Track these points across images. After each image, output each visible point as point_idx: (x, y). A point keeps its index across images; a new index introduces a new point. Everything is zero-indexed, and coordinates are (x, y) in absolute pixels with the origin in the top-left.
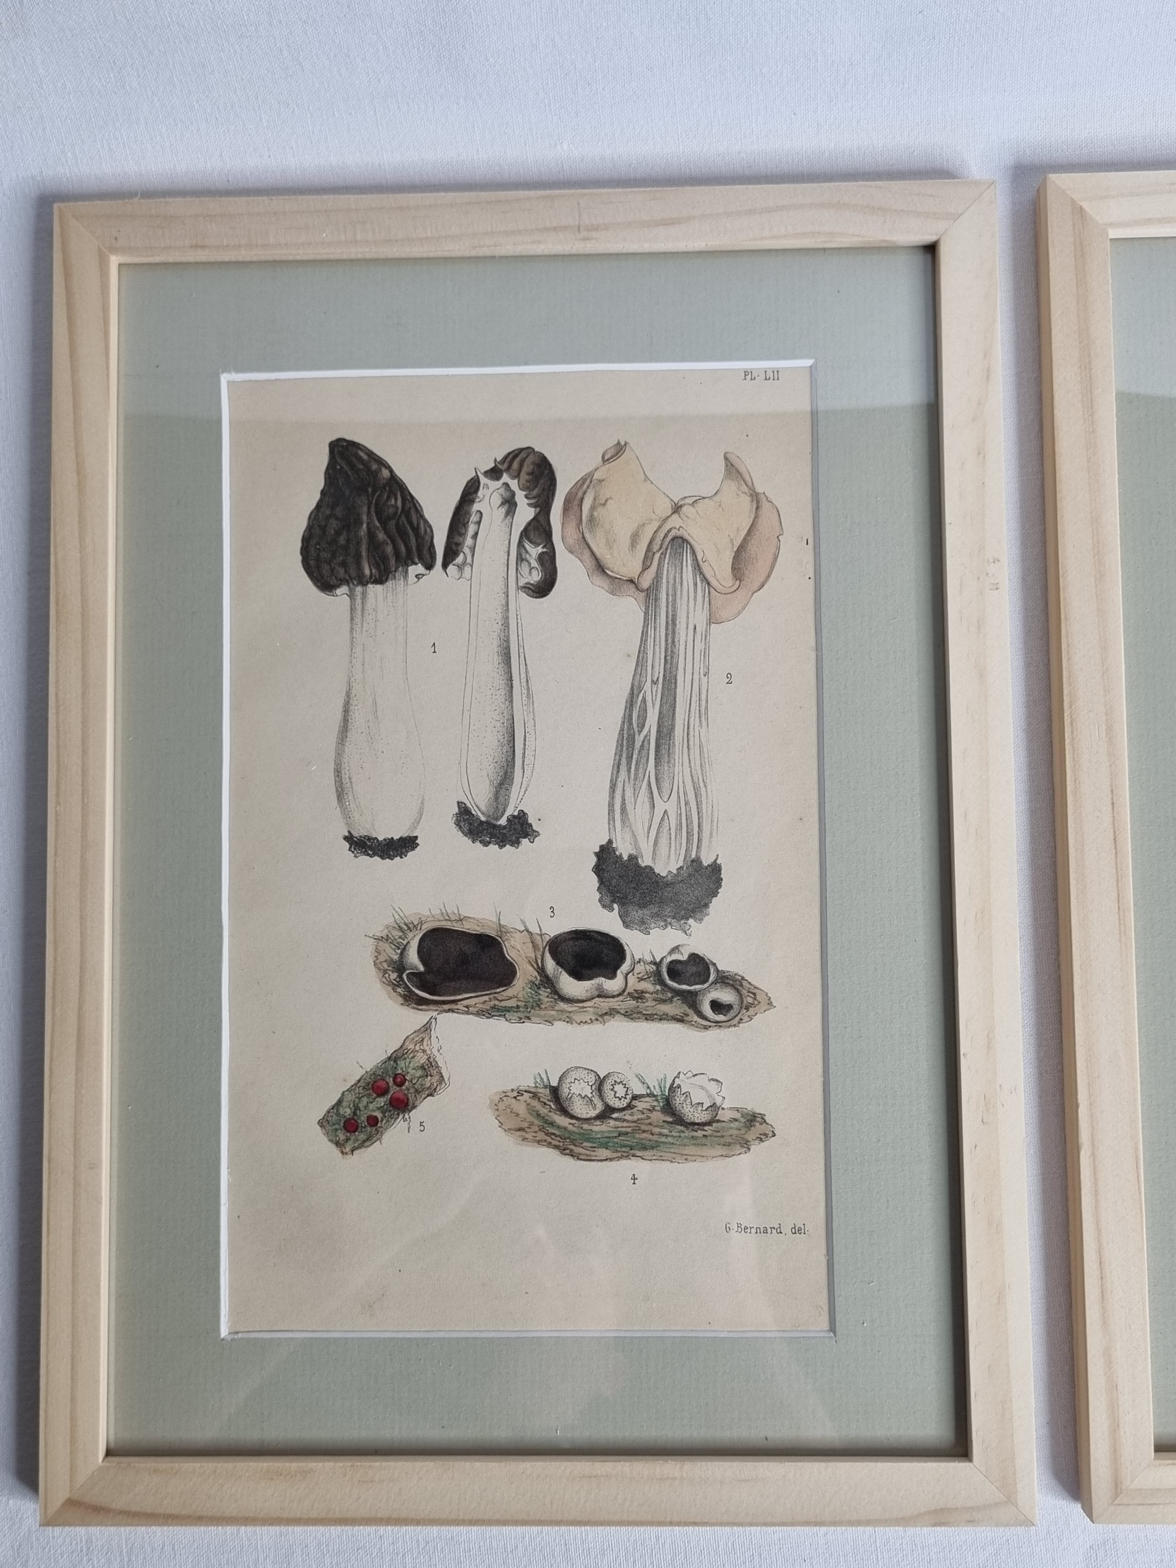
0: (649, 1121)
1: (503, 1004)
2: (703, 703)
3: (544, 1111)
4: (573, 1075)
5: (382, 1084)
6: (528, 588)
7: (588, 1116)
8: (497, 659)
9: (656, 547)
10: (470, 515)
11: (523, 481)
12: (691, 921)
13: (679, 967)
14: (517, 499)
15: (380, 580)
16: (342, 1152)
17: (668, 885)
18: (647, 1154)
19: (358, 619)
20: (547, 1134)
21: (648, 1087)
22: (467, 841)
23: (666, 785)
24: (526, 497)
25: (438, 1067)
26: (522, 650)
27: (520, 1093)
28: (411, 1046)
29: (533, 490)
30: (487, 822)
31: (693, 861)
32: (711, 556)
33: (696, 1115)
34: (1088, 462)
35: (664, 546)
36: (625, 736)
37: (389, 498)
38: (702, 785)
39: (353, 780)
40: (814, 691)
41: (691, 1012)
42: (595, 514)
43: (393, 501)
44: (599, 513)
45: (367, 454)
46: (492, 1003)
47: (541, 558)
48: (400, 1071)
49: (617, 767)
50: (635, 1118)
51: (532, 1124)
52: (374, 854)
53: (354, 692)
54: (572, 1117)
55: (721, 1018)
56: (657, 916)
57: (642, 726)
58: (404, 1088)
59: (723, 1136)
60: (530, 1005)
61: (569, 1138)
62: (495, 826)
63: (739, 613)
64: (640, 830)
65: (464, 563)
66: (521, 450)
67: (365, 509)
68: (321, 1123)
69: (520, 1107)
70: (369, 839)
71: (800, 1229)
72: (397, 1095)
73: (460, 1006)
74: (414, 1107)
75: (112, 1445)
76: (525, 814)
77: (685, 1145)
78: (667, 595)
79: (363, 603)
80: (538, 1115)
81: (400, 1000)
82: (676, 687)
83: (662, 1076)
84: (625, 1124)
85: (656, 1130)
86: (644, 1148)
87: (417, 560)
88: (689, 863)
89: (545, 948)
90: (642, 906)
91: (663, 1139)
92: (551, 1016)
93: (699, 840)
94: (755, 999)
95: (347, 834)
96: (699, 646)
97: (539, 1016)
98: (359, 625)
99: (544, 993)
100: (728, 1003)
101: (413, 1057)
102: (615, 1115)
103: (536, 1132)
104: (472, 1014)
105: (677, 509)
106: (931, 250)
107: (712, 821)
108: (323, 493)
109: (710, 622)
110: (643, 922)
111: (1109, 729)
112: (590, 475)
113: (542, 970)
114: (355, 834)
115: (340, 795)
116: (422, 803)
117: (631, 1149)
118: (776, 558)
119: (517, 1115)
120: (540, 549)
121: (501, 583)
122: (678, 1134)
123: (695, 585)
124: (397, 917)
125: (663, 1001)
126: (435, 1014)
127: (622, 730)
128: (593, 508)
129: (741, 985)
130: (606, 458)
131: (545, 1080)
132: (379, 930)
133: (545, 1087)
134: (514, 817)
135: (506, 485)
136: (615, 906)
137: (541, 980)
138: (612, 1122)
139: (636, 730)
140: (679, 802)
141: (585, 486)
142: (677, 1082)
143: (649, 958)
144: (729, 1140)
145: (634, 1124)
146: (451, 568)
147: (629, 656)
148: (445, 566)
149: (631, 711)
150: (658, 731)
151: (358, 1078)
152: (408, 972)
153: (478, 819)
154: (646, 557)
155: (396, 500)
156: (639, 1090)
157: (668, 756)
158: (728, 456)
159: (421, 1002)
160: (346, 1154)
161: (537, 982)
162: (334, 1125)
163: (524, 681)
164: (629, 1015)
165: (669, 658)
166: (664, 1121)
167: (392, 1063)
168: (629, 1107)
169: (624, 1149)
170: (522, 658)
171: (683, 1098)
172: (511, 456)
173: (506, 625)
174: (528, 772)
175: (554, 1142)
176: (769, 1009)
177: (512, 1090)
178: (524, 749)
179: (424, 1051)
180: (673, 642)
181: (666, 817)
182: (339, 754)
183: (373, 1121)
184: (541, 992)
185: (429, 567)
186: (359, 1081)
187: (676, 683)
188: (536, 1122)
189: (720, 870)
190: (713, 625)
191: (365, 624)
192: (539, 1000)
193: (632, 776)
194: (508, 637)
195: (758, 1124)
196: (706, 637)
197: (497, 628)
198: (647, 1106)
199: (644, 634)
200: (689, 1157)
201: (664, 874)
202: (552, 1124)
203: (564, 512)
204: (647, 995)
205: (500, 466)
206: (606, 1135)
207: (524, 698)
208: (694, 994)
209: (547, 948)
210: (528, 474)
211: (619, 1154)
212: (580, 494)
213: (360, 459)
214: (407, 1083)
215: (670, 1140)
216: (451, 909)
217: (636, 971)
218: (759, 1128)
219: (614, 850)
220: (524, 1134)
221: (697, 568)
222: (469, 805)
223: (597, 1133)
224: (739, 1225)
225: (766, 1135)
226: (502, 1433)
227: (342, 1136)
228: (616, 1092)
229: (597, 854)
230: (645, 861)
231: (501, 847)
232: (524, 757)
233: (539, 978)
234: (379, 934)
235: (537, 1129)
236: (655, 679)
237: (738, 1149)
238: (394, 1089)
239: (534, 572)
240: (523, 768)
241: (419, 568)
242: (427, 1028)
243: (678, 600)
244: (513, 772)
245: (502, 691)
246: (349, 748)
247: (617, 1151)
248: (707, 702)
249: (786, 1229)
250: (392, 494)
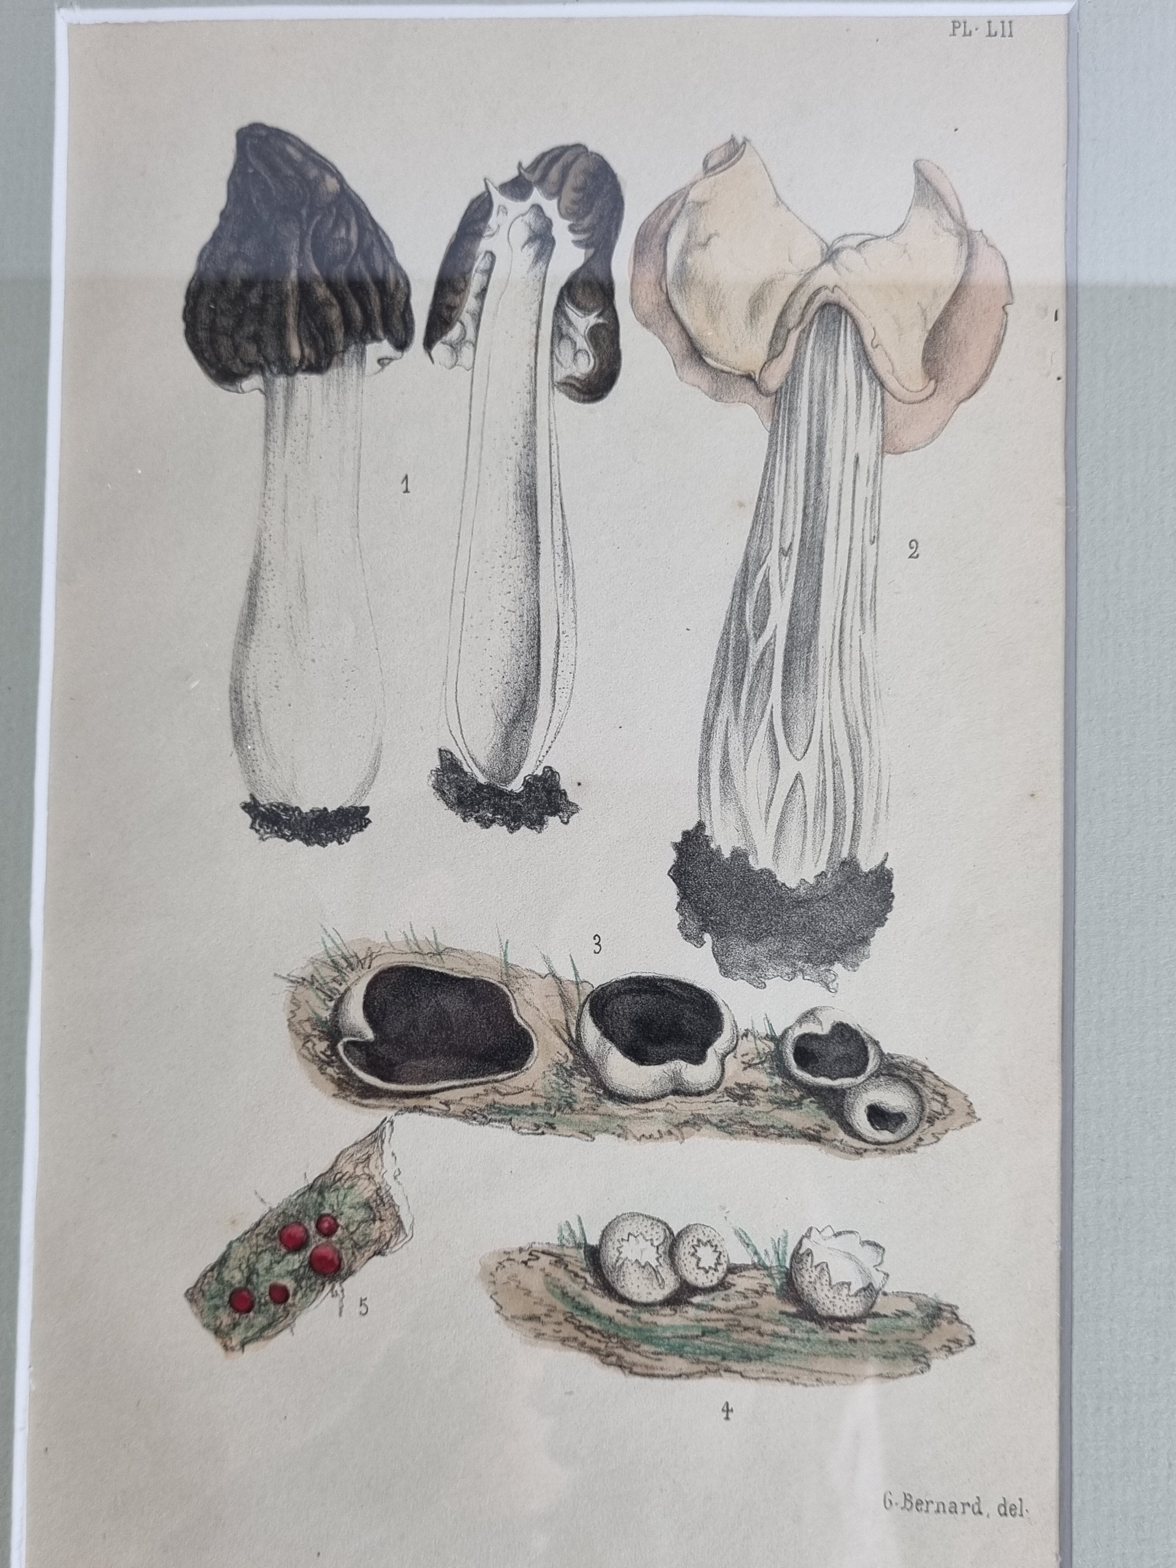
0: (755, 1311)
1: (509, 1100)
2: (868, 589)
3: (574, 1288)
4: (627, 1227)
5: (297, 1231)
6: (571, 385)
7: (650, 1299)
8: (513, 505)
9: (792, 319)
10: (474, 259)
11: (566, 202)
12: (838, 967)
13: (815, 1046)
14: (555, 232)
15: (317, 367)
16: (226, 1347)
17: (799, 902)
18: (752, 1368)
19: (278, 431)
20: (579, 1328)
21: (756, 1253)
22: (453, 818)
23: (800, 730)
24: (572, 229)
25: (393, 1205)
26: (556, 492)
27: (534, 1255)
28: (349, 1168)
29: (583, 218)
30: (488, 786)
31: (843, 863)
32: (886, 336)
33: (839, 1303)
35: (807, 319)
36: (732, 643)
37: (336, 226)
38: (862, 731)
39: (261, 708)
40: (1060, 575)
41: (833, 1124)
42: (689, 260)
43: (343, 232)
44: (697, 259)
45: (300, 150)
46: (489, 1099)
47: (594, 335)
48: (327, 1211)
49: (717, 696)
50: (731, 1305)
51: (552, 1309)
52: (294, 836)
53: (267, 556)
54: (623, 1300)
55: (885, 1136)
56: (778, 955)
57: (761, 627)
58: (334, 1239)
59: (883, 1342)
60: (554, 1103)
61: (616, 1335)
62: (502, 794)
63: (934, 437)
64: (753, 805)
65: (462, 339)
66: (564, 149)
67: (295, 244)
68: (191, 1296)
69: (534, 1281)
70: (286, 809)
71: (1013, 1508)
72: (322, 1251)
73: (434, 1102)
74: (351, 1273)
76: (554, 773)
77: (816, 1355)
78: (811, 402)
79: (286, 405)
80: (564, 1294)
81: (332, 1088)
82: (822, 562)
83: (780, 1234)
84: (714, 1315)
85: (768, 1327)
86: (747, 1358)
87: (380, 333)
88: (837, 866)
89: (582, 1006)
90: (754, 938)
91: (780, 1344)
92: (590, 1124)
93: (856, 827)
94: (945, 1105)
95: (248, 800)
96: (864, 491)
97: (570, 1123)
98: (280, 442)
99: (580, 1085)
100: (898, 1110)
101: (352, 1187)
102: (697, 1299)
103: (559, 1324)
104: (455, 1116)
105: (830, 255)
107: (878, 795)
108: (223, 215)
109: (883, 451)
110: (754, 966)
112: (683, 193)
113: (576, 1045)
114: (263, 800)
115: (239, 733)
116: (379, 750)
117: (724, 1359)
118: (999, 343)
119: (528, 1293)
120: (593, 319)
121: (524, 374)
122: (806, 1336)
123: (859, 385)
124: (330, 945)
125: (788, 1104)
126: (390, 1114)
127: (726, 632)
128: (685, 251)
129: (922, 1081)
130: (710, 165)
131: (578, 1233)
132: (299, 968)
133: (578, 1246)
134: (535, 778)
135: (538, 208)
136: (707, 937)
137: (574, 1062)
138: (691, 1312)
139: (751, 633)
140: (822, 760)
141: (673, 212)
142: (807, 1245)
143: (762, 1029)
144: (894, 1348)
145: (731, 1316)
146: (439, 349)
147: (741, 505)
148: (429, 344)
149: (743, 600)
150: (790, 637)
151: (257, 1220)
152: (345, 1040)
153: (474, 780)
154: (775, 336)
155: (348, 230)
156: (739, 1256)
157: (806, 680)
158: (921, 166)
159: (367, 1092)
160: (233, 1349)
161: (568, 1065)
162: (212, 1298)
163: (559, 543)
164: (725, 1127)
165: (811, 510)
166: (782, 1313)
167: (315, 1195)
168: (722, 1285)
169: (711, 1358)
170: (557, 506)
171: (816, 1273)
172: (547, 159)
173: (531, 447)
174: (561, 701)
175: (590, 1343)
176: (969, 1124)
177: (521, 1250)
178: (556, 661)
179: (370, 1177)
180: (819, 483)
181: (799, 786)
182: (239, 662)
183: (280, 1295)
184: (574, 1082)
185: (402, 345)
186: (258, 1224)
187: (821, 555)
188: (561, 1306)
189: (890, 880)
190: (888, 457)
191: (289, 441)
192: (571, 1095)
193: (742, 712)
194: (534, 468)
195: (944, 1323)
196: (875, 477)
197: (515, 452)
198: (754, 1284)
199: (769, 467)
200: (824, 1377)
201: (792, 884)
202: (587, 1310)
203: (635, 256)
204: (758, 1093)
205: (527, 176)
206: (681, 1332)
207: (559, 573)
208: (839, 1094)
209: (587, 1006)
210: (576, 190)
211: (703, 1367)
212: (664, 226)
213: (289, 160)
214: (339, 1232)
215: (792, 1345)
216: (423, 933)
217: (740, 1050)
218: (946, 1330)
219: (707, 841)
220: (538, 1325)
221: (863, 356)
222: (458, 756)
223: (665, 1328)
224: (907, 1498)
225: (958, 1342)
227: (225, 1318)
228: (699, 1259)
229: (677, 847)
230: (760, 861)
231: (512, 830)
232: (555, 674)
233: (571, 1057)
234: (297, 973)
235: (561, 1318)
236: (786, 546)
237: (908, 1365)
238: (316, 1241)
239: (582, 359)
240: (554, 695)
241: (384, 348)
242: (376, 1137)
243: (829, 412)
244: (535, 701)
245: (521, 562)
246: (257, 652)
247: (698, 1362)
248: (875, 588)
249: (990, 1507)
250: (341, 219)
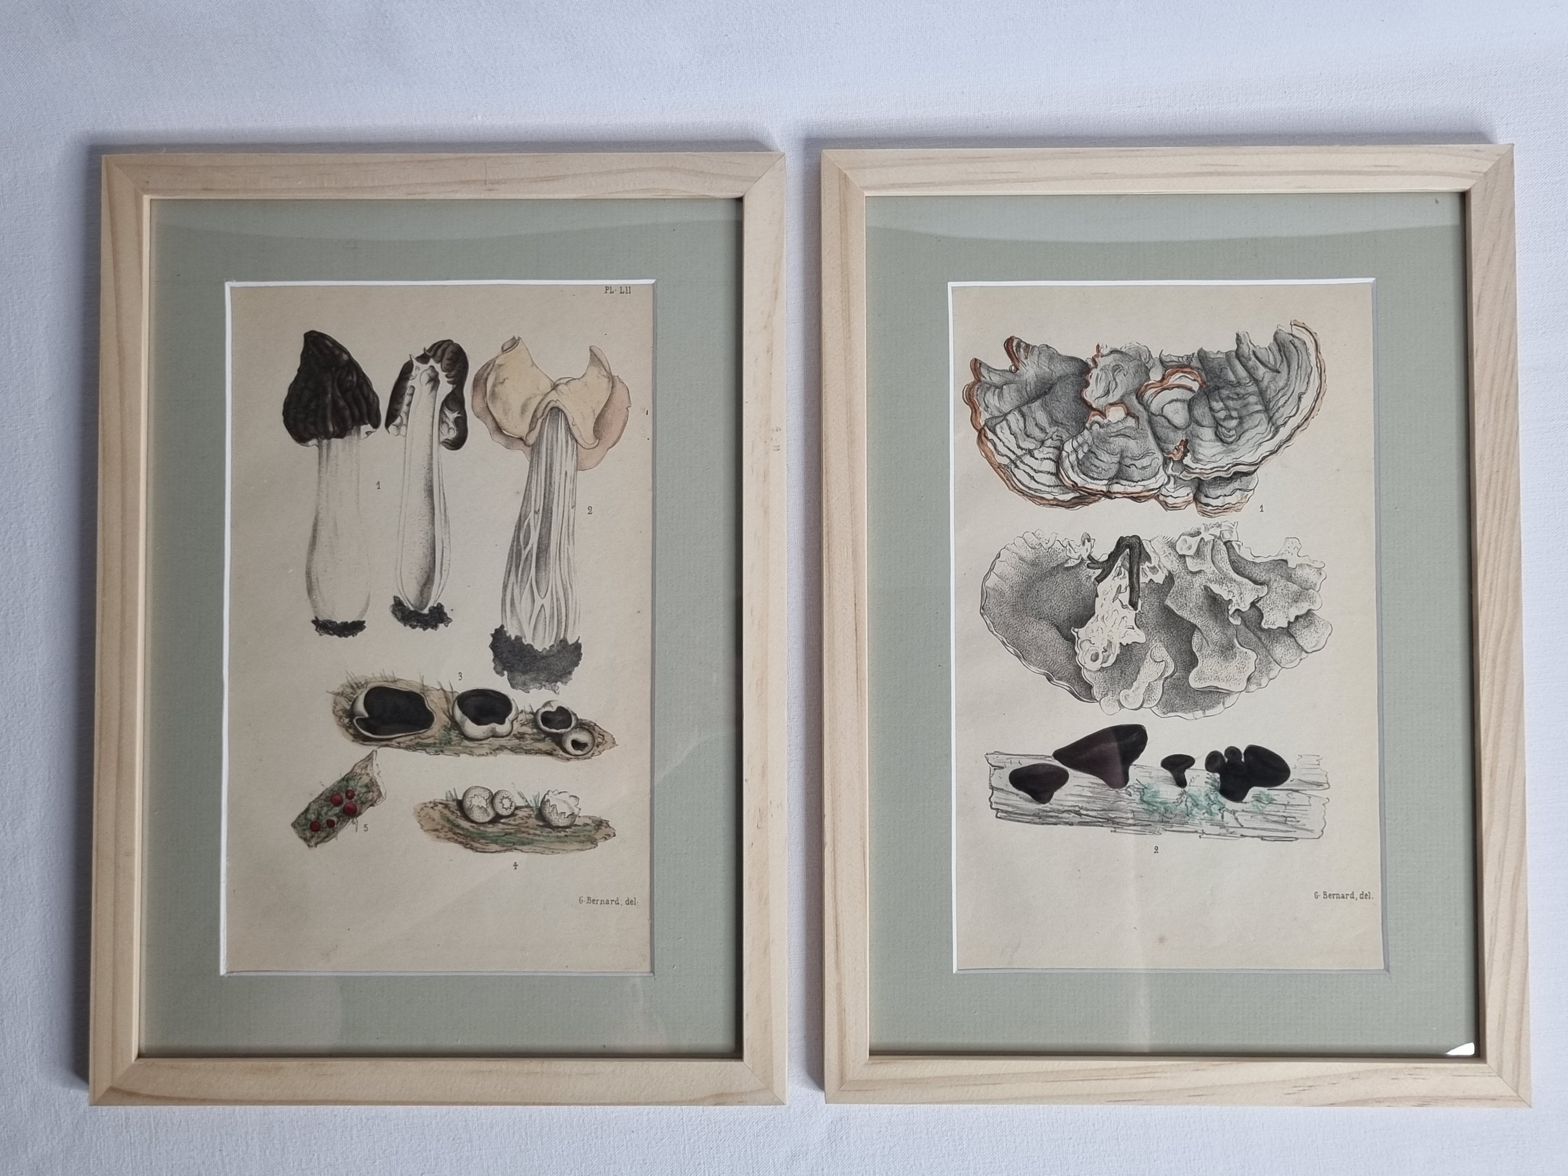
0: (526, 825)
1: (425, 741)
2: (571, 528)
3: (452, 817)
4: (474, 792)
5: (338, 797)
6: (447, 443)
7: (484, 821)
8: (423, 494)
9: (539, 414)
10: (406, 389)
11: (444, 365)
12: (559, 684)
13: (550, 716)
14: (440, 378)
15: (341, 435)
16: (309, 846)
17: (543, 657)
18: (525, 848)
19: (324, 463)
20: (455, 834)
21: (527, 801)
22: (400, 625)
23: (543, 587)
24: (447, 376)
25: (378, 786)
26: (441, 488)
27: (435, 804)
28: (359, 771)
29: (451, 372)
30: (415, 612)
31: (561, 641)
32: (578, 421)
33: (560, 821)
34: (845, 359)
35: (545, 414)
36: (515, 551)
37: (347, 375)
38: (569, 586)
39: (319, 580)
40: (651, 519)
41: (558, 748)
42: (496, 389)
43: (350, 378)
44: (499, 389)
45: (332, 343)
46: (417, 741)
47: (456, 421)
48: (350, 788)
49: (509, 572)
50: (517, 823)
51: (444, 826)
52: (334, 633)
53: (321, 516)
54: (472, 821)
55: (579, 752)
56: (535, 680)
57: (526, 544)
58: (353, 800)
59: (578, 836)
60: (443, 742)
61: (470, 836)
62: (421, 615)
63: (598, 463)
64: (524, 619)
65: (401, 424)
66: (443, 342)
67: (330, 383)
68: (294, 825)
69: (436, 815)
70: (331, 622)
71: (631, 901)
72: (348, 805)
73: (394, 743)
74: (360, 814)
75: (143, 1051)
76: (442, 606)
77: (552, 842)
78: (547, 449)
79: (328, 452)
80: (448, 820)
81: (351, 738)
82: (551, 516)
83: (536, 794)
84: (510, 827)
85: (532, 831)
86: (523, 844)
87: (367, 421)
88: (558, 642)
89: (454, 702)
90: (524, 673)
91: (537, 838)
92: (458, 750)
93: (566, 626)
94: (604, 739)
95: (314, 619)
96: (569, 486)
97: (450, 750)
98: (325, 468)
99: (454, 734)
100: (584, 742)
101: (360, 779)
102: (502, 821)
103: (446, 832)
104: (402, 748)
105: (555, 387)
106: (740, 200)
107: (575, 613)
108: (299, 370)
109: (577, 470)
110: (524, 684)
111: (855, 552)
112: (493, 361)
113: (452, 718)
114: (320, 619)
115: (310, 591)
116: (369, 597)
117: (514, 844)
118: (625, 424)
119: (434, 820)
120: (456, 415)
121: (427, 438)
122: (547, 834)
123: (567, 442)
124: (349, 679)
125: (539, 740)
126: (375, 748)
127: (512, 546)
128: (494, 386)
129: (594, 730)
130: (505, 349)
131: (454, 795)
132: (337, 688)
133: (454, 800)
134: (434, 608)
135: (432, 367)
136: (506, 673)
137: (451, 725)
138: (501, 826)
139: (522, 546)
140: (552, 599)
141: (489, 370)
142: (547, 797)
143: (528, 710)
144: (583, 839)
145: (516, 827)
146: (391, 428)
147: (518, 493)
148: (387, 426)
149: (519, 533)
150: (538, 548)
151: (320, 793)
152: (357, 717)
153: (409, 609)
154: (532, 422)
155: (353, 377)
156: (520, 802)
157: (545, 566)
158: (592, 349)
159: (366, 739)
160: (312, 846)
161: (449, 726)
162: (303, 826)
163: (442, 510)
164: (514, 750)
165: (547, 495)
166: (538, 825)
167: (345, 782)
168: (513, 815)
169: (508, 845)
170: (442, 494)
171: (551, 809)
172: (436, 346)
173: (430, 469)
174: (444, 576)
175: (460, 840)
176: (613, 747)
177: (430, 802)
178: (442, 559)
179: (368, 774)
180: (550, 483)
181: (543, 609)
182: (309, 561)
183: (331, 824)
184: (451, 733)
185: (376, 426)
186: (321, 795)
187: (551, 513)
188: (447, 825)
189: (580, 648)
190: (579, 472)
191: (329, 468)
192: (450, 738)
193: (519, 579)
194: (432, 478)
195: (603, 828)
196: (574, 480)
197: (424, 471)
198: (525, 814)
199: (530, 477)
200: (555, 851)
201: (540, 650)
202: (458, 826)
203: (474, 388)
204: (527, 736)
205: (428, 353)
206: (496, 834)
207: (443, 522)
208: (561, 735)
209: (456, 702)
210: (448, 359)
211: (505, 848)
212: (485, 375)
213: (327, 346)
214: (355, 797)
215: (541, 838)
216: (388, 673)
217: (519, 719)
218: (604, 830)
219: (505, 632)
220: (437, 833)
221: (569, 429)
222: (402, 599)
223: (490, 833)
224: (589, 898)
225: (609, 835)
226: (418, 1042)
227: (308, 834)
228: (503, 805)
229: (493, 635)
230: (527, 641)
231: (425, 629)
232: (442, 565)
233: (450, 723)
234: (336, 691)
235: (447, 830)
236: (537, 510)
237: (589, 845)
238: (346, 801)
239: (452, 431)
240: (441, 573)
241: (368, 427)
242: (370, 758)
243: (555, 454)
244: (433, 576)
245: (427, 518)
246: (316, 557)
247: (504, 846)
248: (574, 527)
249: (622, 901)
250: (349, 372)
